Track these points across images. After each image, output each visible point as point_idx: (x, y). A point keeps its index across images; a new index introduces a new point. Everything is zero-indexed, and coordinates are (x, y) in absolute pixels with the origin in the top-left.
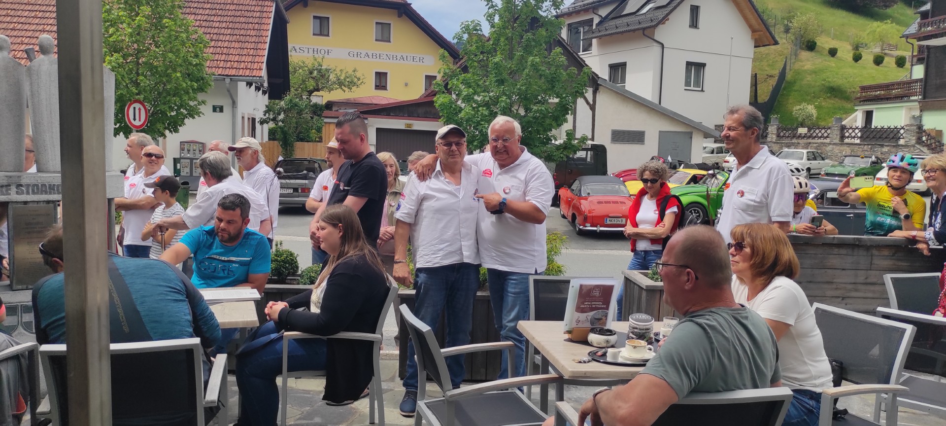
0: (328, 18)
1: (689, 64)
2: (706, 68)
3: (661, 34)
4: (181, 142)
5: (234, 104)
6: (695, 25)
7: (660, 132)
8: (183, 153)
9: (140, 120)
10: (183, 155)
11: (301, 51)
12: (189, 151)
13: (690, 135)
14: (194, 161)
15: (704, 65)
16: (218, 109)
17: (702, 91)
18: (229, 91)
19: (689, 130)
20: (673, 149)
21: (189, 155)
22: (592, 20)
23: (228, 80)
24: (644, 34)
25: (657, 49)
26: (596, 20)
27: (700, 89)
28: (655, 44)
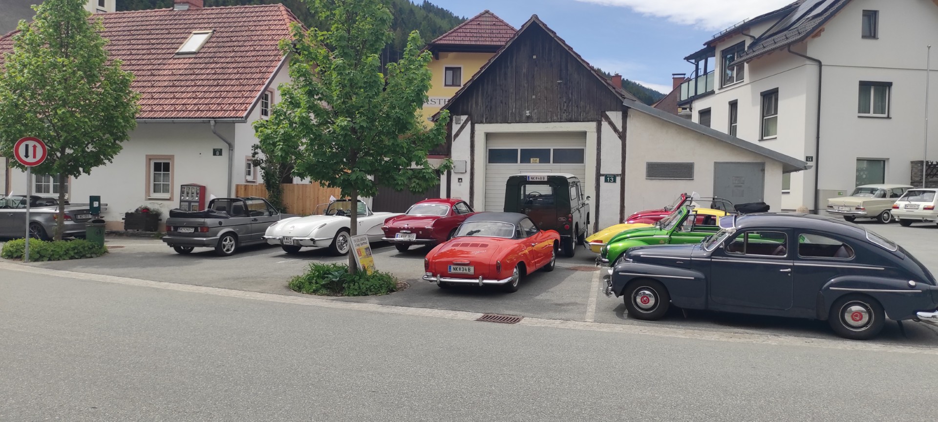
0: (460, 68)
1: (865, 86)
2: (893, 88)
3: (815, 49)
4: (182, 186)
5: (231, 147)
6: (872, 35)
7: (715, 163)
8: (183, 196)
9: (34, 157)
10: (182, 198)
11: (432, 103)
12: (188, 193)
13: (762, 168)
14: (192, 204)
15: (889, 85)
16: (218, 153)
17: (888, 117)
18: (215, 133)
19: (759, 161)
20: (735, 186)
21: (187, 198)
22: (743, 43)
23: (212, 122)
24: (789, 51)
25: (812, 68)
26: (748, 43)
27: (886, 115)
28: (808, 62)
